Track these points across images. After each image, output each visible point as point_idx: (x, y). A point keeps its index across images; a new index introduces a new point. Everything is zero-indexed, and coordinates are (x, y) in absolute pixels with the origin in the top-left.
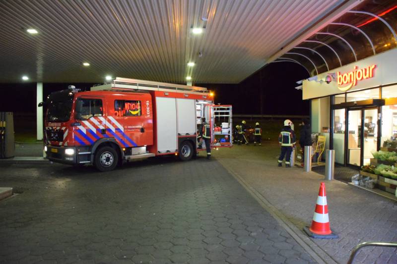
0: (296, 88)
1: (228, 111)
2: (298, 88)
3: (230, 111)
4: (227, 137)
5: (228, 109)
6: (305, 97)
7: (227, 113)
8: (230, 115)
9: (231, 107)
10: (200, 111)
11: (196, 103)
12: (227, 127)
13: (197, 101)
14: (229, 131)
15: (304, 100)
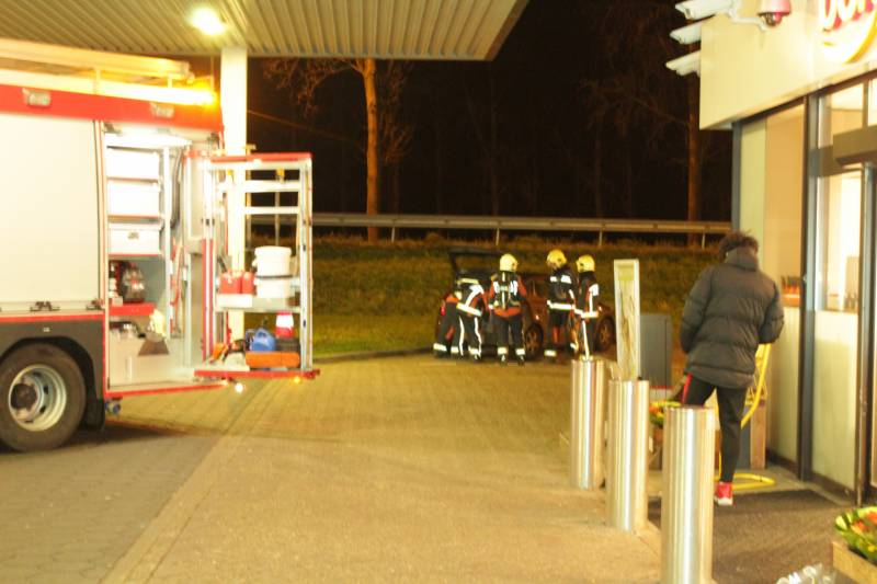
0: (671, 65)
1: (290, 186)
2: (680, 65)
3: (303, 188)
4: (285, 322)
5: (292, 175)
6: (712, 113)
7: (290, 199)
8: (303, 210)
9: (305, 164)
10: (156, 188)
11: (110, 139)
12: (285, 271)
13: (110, 129)
14: (298, 295)
15: (707, 132)
